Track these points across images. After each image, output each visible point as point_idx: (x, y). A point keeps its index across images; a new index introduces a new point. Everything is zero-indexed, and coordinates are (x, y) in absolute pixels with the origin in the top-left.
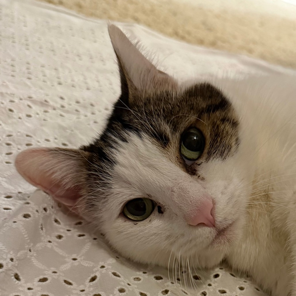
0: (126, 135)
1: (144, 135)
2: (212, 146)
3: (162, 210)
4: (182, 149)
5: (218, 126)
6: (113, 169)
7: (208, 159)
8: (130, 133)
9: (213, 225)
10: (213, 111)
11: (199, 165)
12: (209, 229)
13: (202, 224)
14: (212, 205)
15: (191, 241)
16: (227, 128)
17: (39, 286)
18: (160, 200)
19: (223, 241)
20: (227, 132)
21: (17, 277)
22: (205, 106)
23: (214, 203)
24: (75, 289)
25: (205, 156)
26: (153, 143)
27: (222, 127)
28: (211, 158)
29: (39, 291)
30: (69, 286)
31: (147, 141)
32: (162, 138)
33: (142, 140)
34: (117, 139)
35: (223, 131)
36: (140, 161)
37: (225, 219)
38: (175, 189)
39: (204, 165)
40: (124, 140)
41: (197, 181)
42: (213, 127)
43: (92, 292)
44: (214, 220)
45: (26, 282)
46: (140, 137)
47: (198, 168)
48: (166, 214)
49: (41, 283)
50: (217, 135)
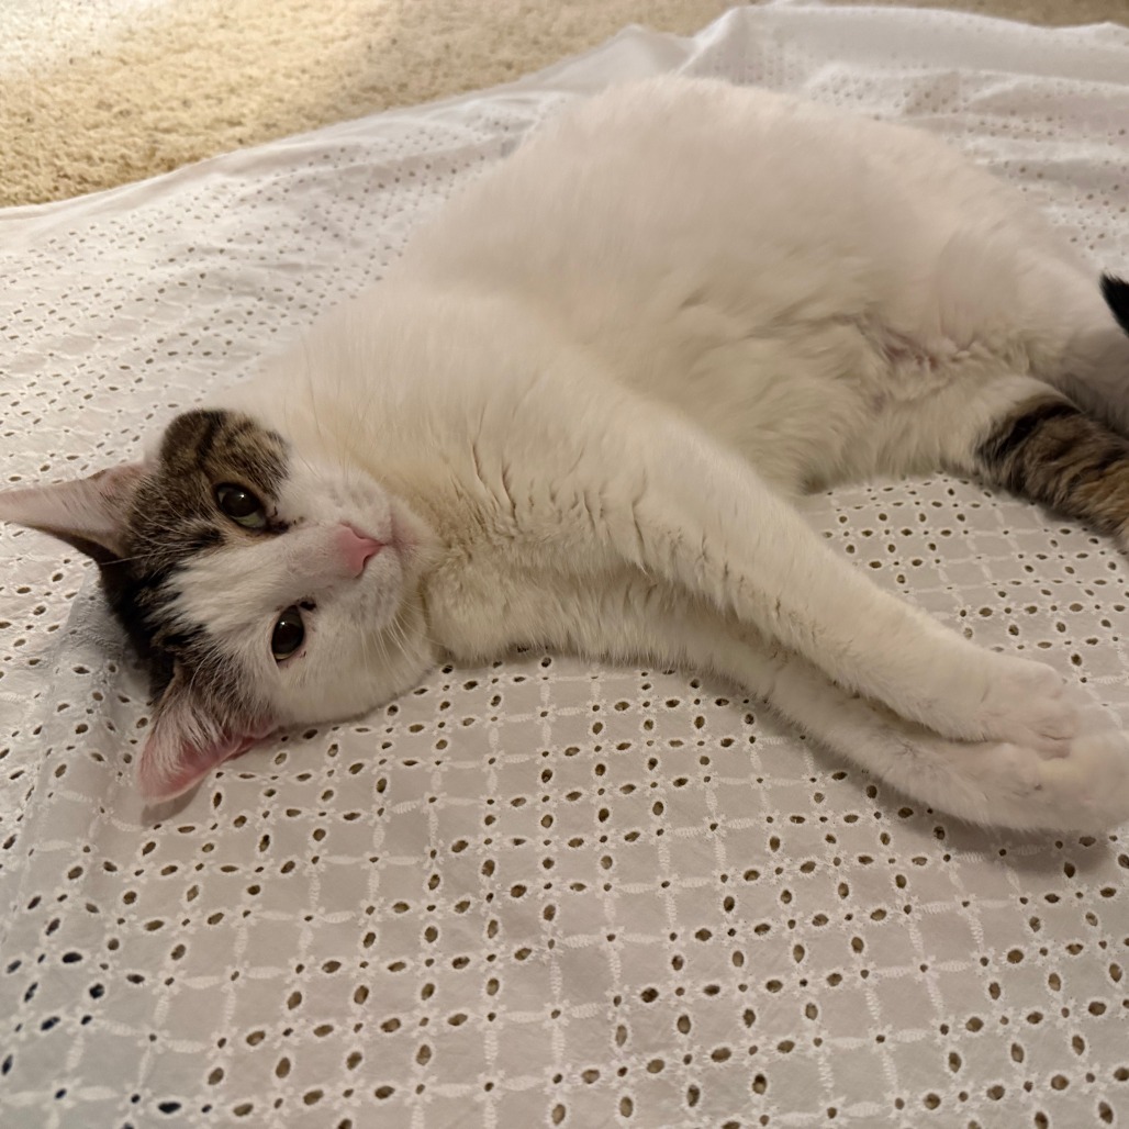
0: (169, 589)
1: (187, 562)
2: (257, 480)
3: (310, 602)
4: (244, 523)
5: (235, 456)
6: (210, 635)
7: (275, 497)
8: (170, 581)
9: (377, 546)
10: (210, 447)
11: (276, 513)
12: (380, 555)
13: (367, 559)
14: (348, 529)
15: (379, 591)
16: (243, 444)
17: (148, 861)
18: (295, 597)
19: (411, 552)
20: (250, 448)
21: (109, 867)
22: (194, 455)
23: (348, 524)
24: (202, 832)
25: (267, 498)
26: (206, 555)
27: (239, 450)
28: (277, 492)
29: (154, 868)
30: (192, 834)
31: (198, 563)
32: (209, 539)
33: (193, 569)
34: (168, 607)
35: (244, 451)
36: (221, 590)
37: (380, 524)
38: (294, 566)
39: (280, 507)
40: (176, 595)
41: (302, 528)
42: (231, 463)
43: (229, 820)
44: (374, 540)
45: (126, 866)
46: (185, 569)
47: (280, 517)
48: (319, 602)
49: (148, 855)
50: (246, 463)
